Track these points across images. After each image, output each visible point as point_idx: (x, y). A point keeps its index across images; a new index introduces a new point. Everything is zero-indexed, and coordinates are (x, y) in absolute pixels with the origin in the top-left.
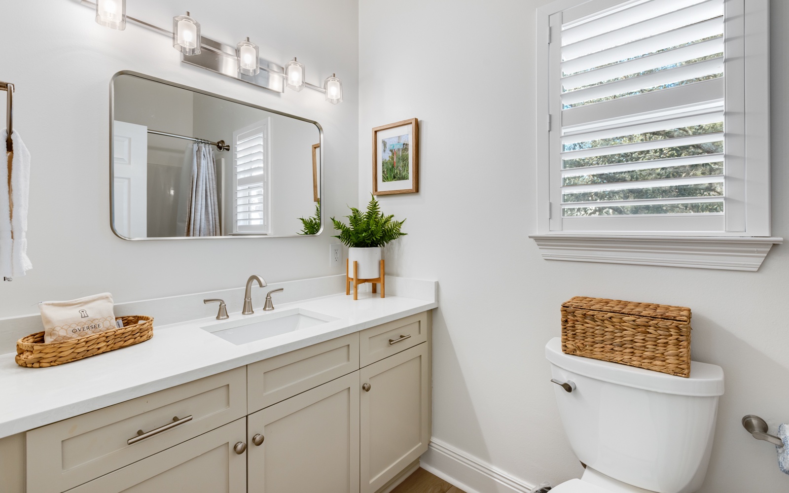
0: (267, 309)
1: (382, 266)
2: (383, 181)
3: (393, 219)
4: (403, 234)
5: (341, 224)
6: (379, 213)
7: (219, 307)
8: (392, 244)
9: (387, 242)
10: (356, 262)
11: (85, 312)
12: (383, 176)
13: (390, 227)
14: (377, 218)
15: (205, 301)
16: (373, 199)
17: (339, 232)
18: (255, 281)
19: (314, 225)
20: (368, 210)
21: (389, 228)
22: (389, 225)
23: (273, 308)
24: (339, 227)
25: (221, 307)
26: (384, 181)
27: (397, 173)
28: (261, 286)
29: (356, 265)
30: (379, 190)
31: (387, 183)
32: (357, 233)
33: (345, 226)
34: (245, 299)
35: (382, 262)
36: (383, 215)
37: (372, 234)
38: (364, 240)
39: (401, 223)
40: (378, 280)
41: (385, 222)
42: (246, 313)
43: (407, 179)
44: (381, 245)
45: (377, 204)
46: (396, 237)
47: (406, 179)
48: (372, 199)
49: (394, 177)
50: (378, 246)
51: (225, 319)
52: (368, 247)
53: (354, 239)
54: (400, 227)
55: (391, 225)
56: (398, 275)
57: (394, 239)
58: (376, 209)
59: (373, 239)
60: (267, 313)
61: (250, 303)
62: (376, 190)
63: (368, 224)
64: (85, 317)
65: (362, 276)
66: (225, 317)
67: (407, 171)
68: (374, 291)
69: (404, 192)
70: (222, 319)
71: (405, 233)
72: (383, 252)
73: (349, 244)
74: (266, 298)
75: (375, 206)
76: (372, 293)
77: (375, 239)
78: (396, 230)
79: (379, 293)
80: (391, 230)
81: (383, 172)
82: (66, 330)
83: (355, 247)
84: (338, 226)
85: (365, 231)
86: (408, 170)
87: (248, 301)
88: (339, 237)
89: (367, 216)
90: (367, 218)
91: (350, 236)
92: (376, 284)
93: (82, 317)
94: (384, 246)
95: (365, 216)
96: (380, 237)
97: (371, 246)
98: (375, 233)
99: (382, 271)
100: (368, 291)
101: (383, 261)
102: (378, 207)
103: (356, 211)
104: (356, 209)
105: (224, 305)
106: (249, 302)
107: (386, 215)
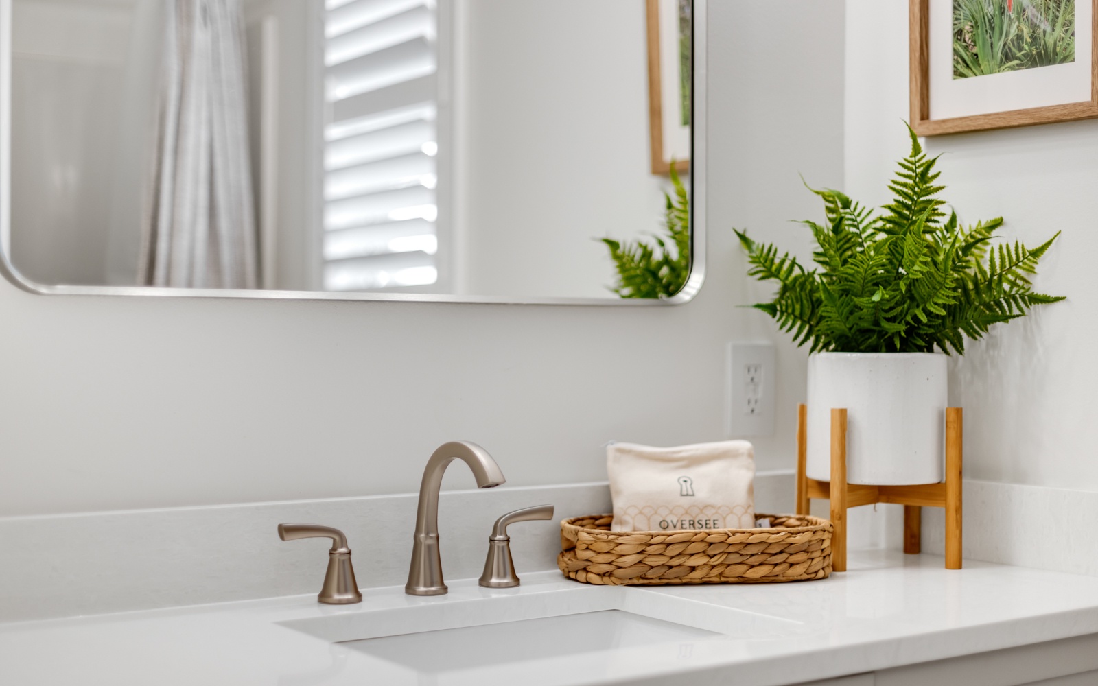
0: (494, 580)
1: (952, 434)
2: (958, 74)
3: (998, 239)
4: (1046, 300)
5: (780, 255)
6: (941, 209)
7: (328, 558)
8: (994, 344)
9: (973, 334)
10: (843, 412)
11: (689, 482)
12: (955, 52)
13: (987, 268)
14: (931, 231)
15: (285, 531)
16: (916, 149)
17: (770, 289)
18: (458, 467)
19: (660, 265)
20: (891, 198)
21: (983, 272)
22: (984, 260)
23: (517, 581)
24: (769, 270)
25: (336, 557)
26: (962, 75)
27: (1020, 37)
28: (483, 482)
29: (843, 423)
30: (937, 113)
31: (973, 82)
32: (846, 292)
33: (793, 263)
34: (416, 537)
35: (953, 416)
36: (953, 219)
37: (912, 298)
38: (876, 323)
39: (1036, 253)
40: (932, 492)
41: (967, 249)
42: (422, 589)
43: (1067, 58)
44: (948, 345)
45: (932, 172)
46: (1016, 311)
47: (1064, 60)
48: (909, 151)
49: (1007, 57)
50: (935, 346)
51: (349, 602)
52: (891, 349)
53: (835, 315)
54: (1031, 270)
55: (992, 260)
56: (1020, 477)
57: (1005, 318)
58: (928, 191)
59: (915, 318)
60: (495, 594)
61: (434, 552)
62: (925, 116)
63: (895, 254)
64: (687, 495)
65: (868, 473)
66: (350, 596)
67: (1068, 24)
68: (913, 544)
69: (1053, 115)
70: (340, 603)
71: (1053, 295)
72: (953, 379)
73: (812, 339)
74: (491, 540)
75: (924, 177)
76: (901, 555)
77: (924, 319)
78: (1013, 284)
79: (934, 555)
80: (991, 283)
81: (958, 34)
82: (649, 519)
83: (835, 350)
84: (767, 265)
85: (884, 282)
86: (1071, 22)
87: (430, 542)
88: (771, 309)
89: (889, 221)
90: (888, 232)
91: (816, 304)
92: (920, 508)
93: (682, 495)
94: (959, 348)
95: (880, 224)
96: (944, 306)
97: (907, 346)
98: (924, 291)
99: (953, 453)
100: (883, 545)
101: (959, 411)
102: (935, 184)
103: (839, 204)
104: (839, 196)
105: (343, 550)
106: (429, 547)
107: (968, 223)
